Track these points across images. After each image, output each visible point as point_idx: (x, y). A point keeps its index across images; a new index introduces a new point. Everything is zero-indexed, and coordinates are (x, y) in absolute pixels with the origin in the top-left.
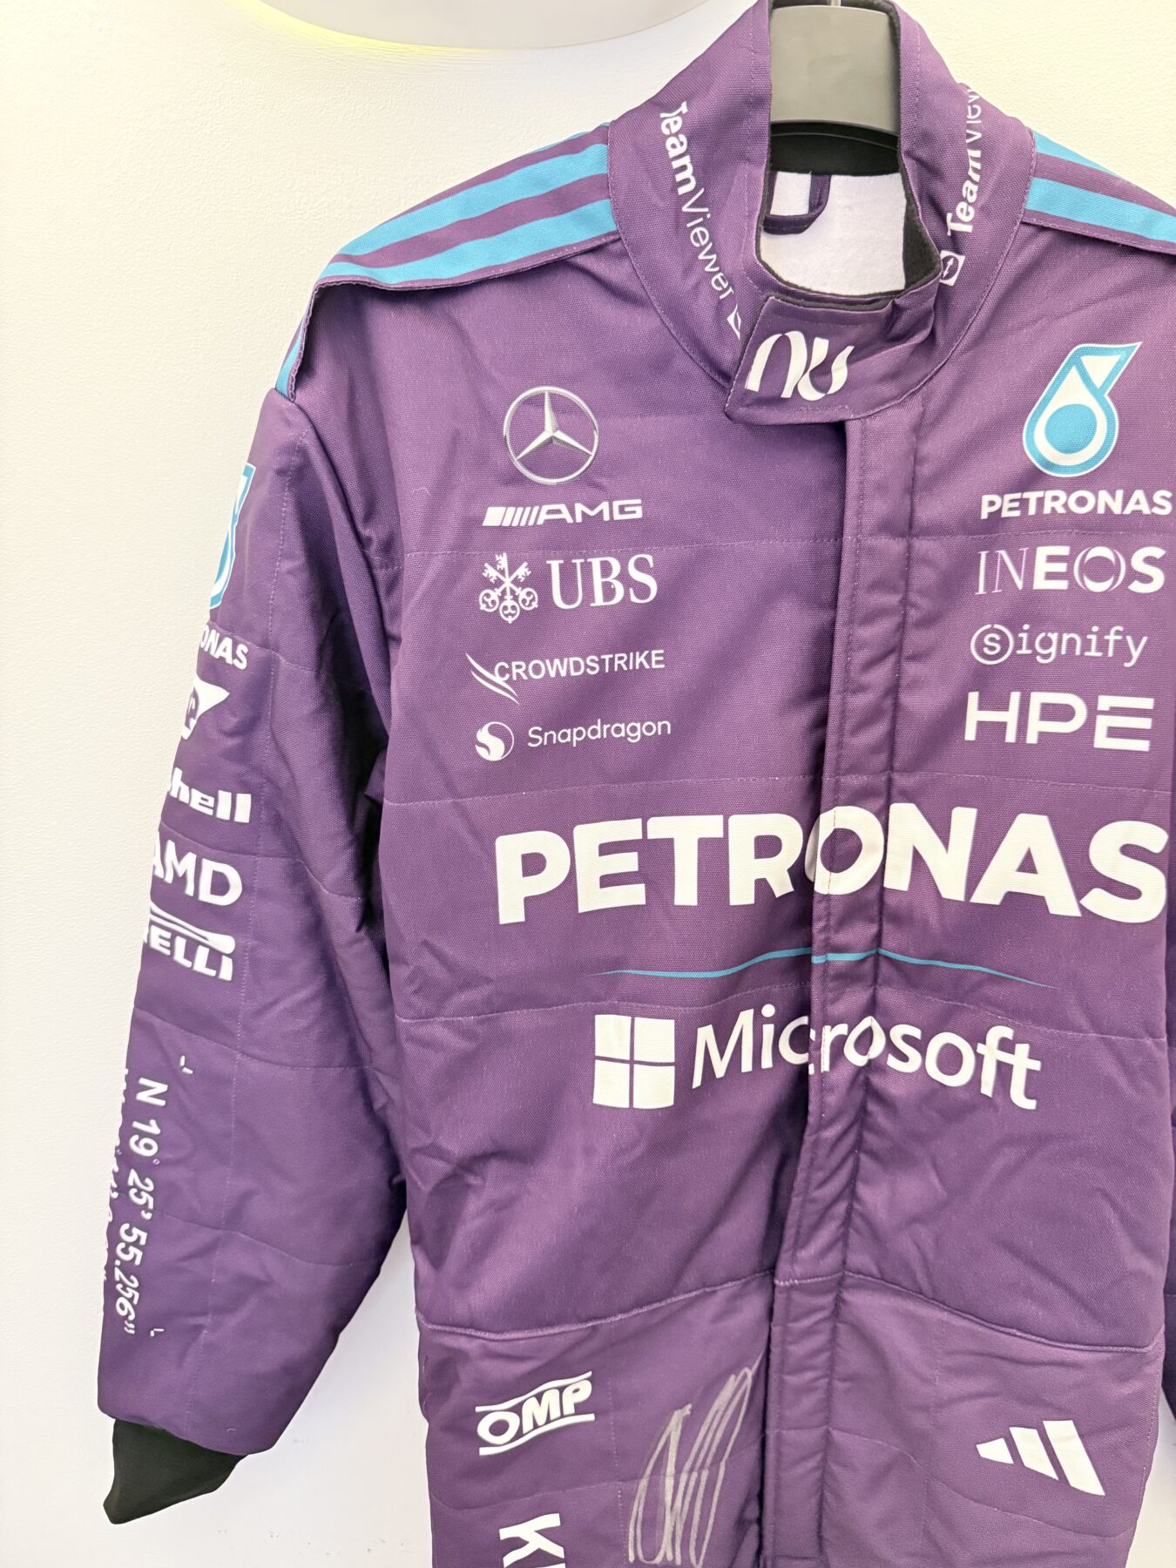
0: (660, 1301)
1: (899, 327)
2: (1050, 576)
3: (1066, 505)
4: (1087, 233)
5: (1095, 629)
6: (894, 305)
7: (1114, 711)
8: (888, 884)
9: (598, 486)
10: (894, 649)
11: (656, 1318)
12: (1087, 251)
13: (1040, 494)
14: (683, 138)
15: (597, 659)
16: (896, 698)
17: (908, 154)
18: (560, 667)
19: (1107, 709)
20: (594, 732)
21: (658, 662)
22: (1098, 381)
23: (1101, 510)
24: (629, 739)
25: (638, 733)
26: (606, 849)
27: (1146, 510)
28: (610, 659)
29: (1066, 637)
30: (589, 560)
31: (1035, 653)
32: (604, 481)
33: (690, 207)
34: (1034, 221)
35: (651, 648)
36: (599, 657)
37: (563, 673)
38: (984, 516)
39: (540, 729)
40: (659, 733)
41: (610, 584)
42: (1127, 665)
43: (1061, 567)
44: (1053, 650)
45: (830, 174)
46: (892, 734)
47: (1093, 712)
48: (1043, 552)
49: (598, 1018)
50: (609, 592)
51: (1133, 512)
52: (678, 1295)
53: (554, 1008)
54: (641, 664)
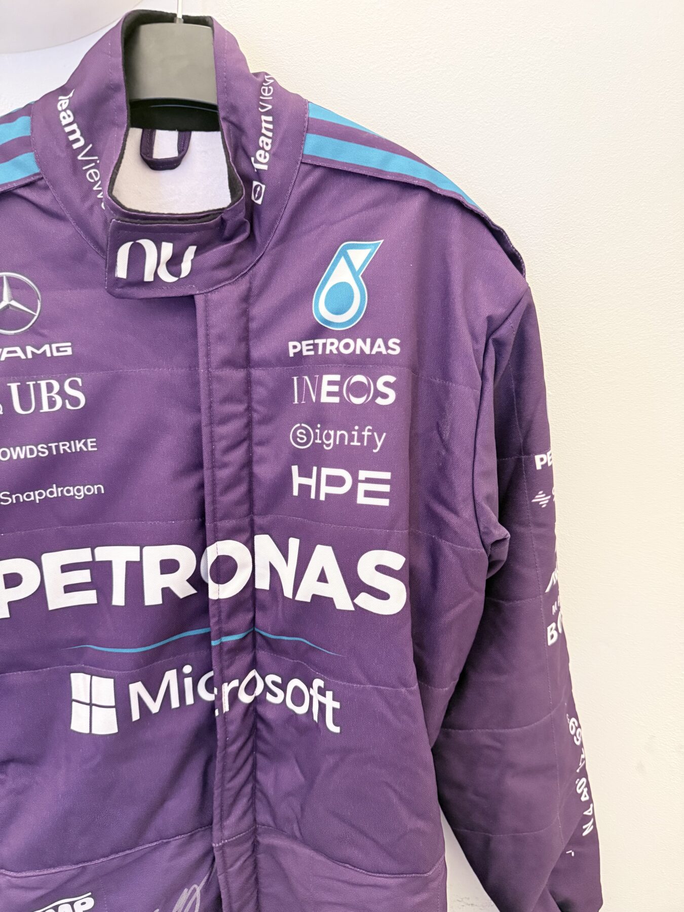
0: (130, 849)
1: (227, 233)
2: (330, 394)
3: (338, 349)
4: (345, 168)
5: (357, 428)
6: (222, 220)
7: (368, 480)
8: (258, 586)
9: (42, 335)
10: (246, 438)
11: (129, 859)
12: (348, 180)
13: (324, 341)
14: (69, 112)
15: (45, 446)
16: (251, 469)
17: (225, 119)
18: (19, 453)
19: (364, 479)
20: (51, 493)
21: (92, 447)
22: (357, 267)
23: (358, 352)
24: (76, 497)
25: (82, 493)
26: (65, 568)
27: (383, 350)
28: (56, 446)
29: (339, 433)
30: (39, 382)
31: (323, 443)
32: (45, 332)
33: (83, 156)
34: (310, 161)
35: (87, 438)
36: (47, 444)
37: (22, 456)
38: (291, 355)
39: (8, 493)
40: (96, 493)
41: (53, 397)
42: (375, 451)
43: (335, 389)
44: (331, 441)
45: (190, 131)
46: (250, 491)
47: (356, 481)
48: (326, 378)
49: (72, 675)
50: (52, 403)
51: (377, 353)
52: (143, 844)
53: (40, 670)
54: (81, 448)
